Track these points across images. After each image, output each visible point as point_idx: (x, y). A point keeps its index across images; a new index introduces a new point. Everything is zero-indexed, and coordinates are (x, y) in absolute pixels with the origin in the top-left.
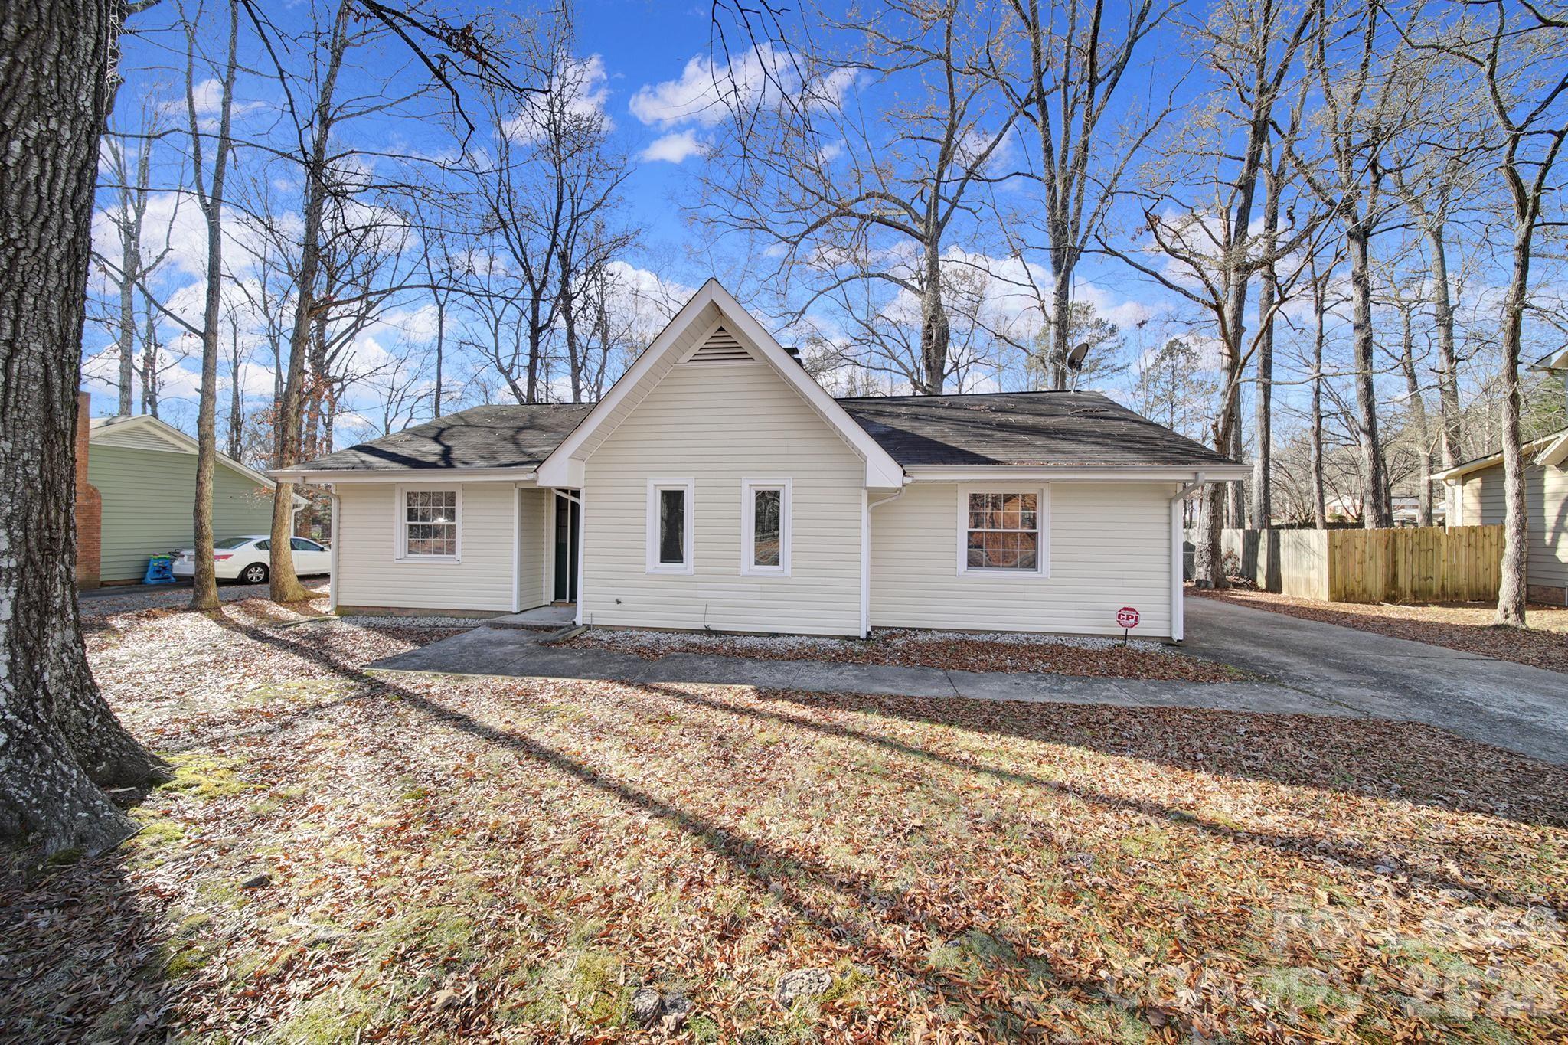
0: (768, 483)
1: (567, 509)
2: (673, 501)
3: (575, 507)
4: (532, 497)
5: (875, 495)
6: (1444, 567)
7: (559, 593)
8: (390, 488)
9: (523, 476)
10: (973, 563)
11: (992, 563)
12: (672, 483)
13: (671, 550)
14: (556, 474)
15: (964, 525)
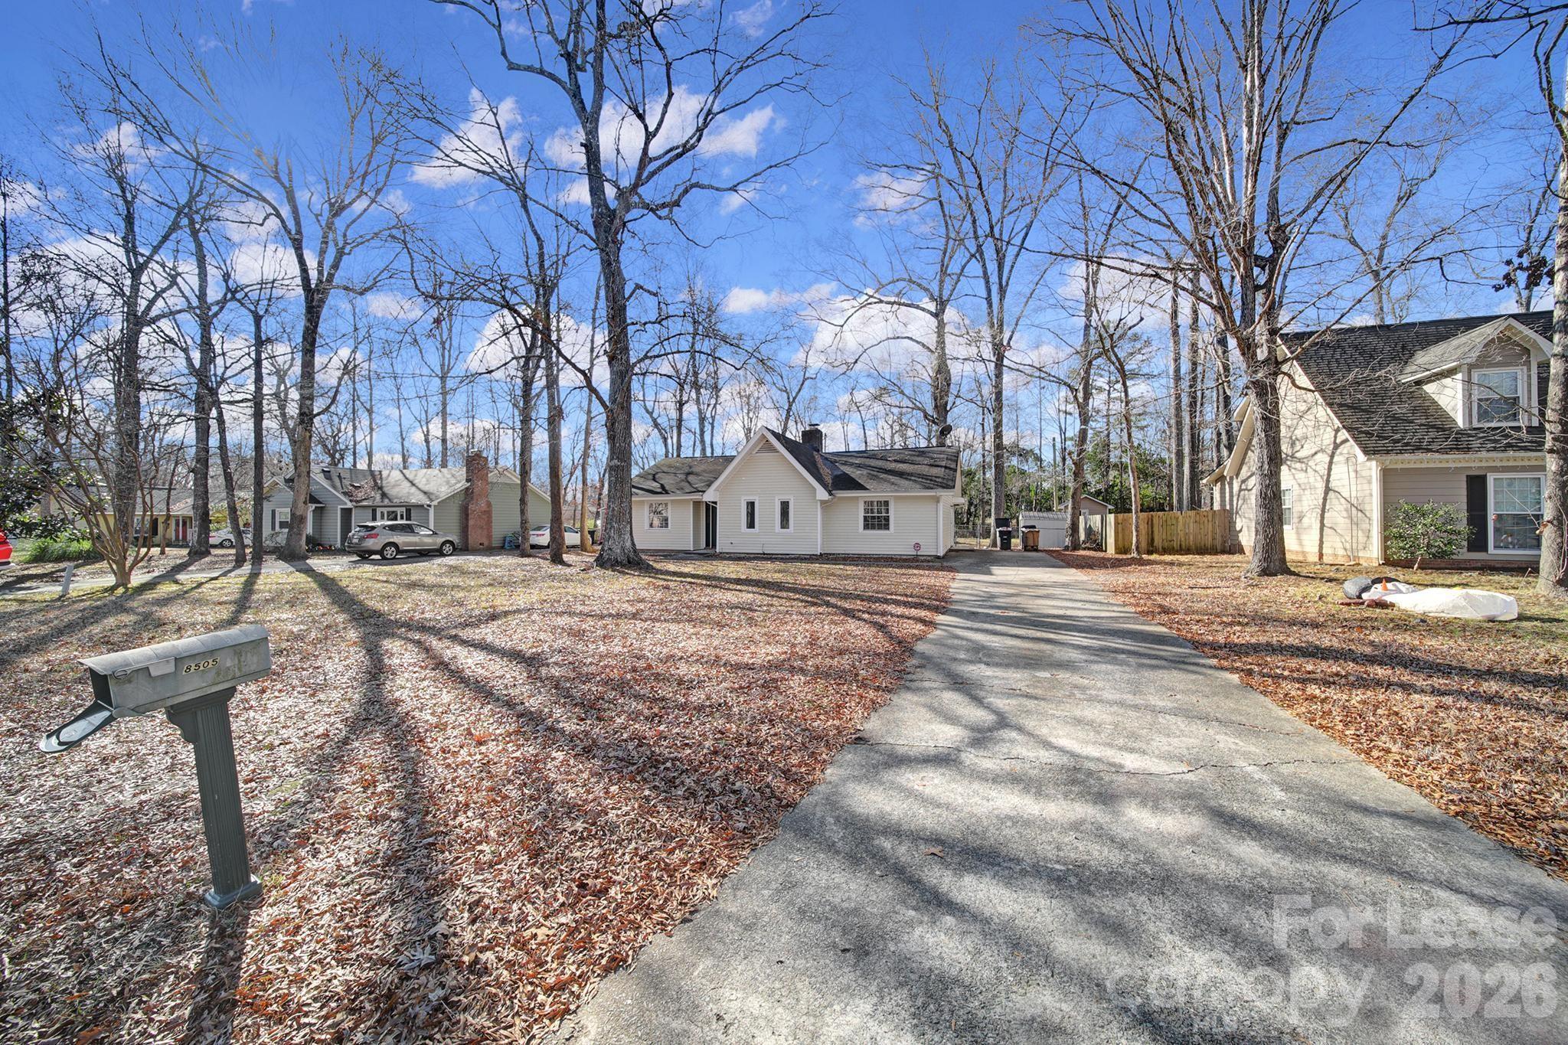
0: (785, 498)
1: (711, 510)
2: (751, 505)
3: (714, 509)
4: (697, 504)
5: (823, 502)
6: (1181, 534)
7: (707, 544)
8: (643, 502)
9: (696, 497)
10: (866, 527)
11: (873, 528)
12: (751, 498)
13: (751, 524)
14: (709, 496)
15: (862, 514)
